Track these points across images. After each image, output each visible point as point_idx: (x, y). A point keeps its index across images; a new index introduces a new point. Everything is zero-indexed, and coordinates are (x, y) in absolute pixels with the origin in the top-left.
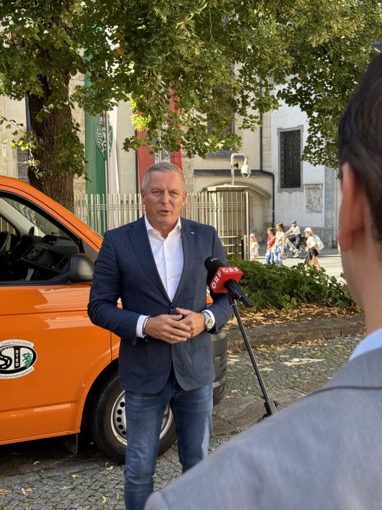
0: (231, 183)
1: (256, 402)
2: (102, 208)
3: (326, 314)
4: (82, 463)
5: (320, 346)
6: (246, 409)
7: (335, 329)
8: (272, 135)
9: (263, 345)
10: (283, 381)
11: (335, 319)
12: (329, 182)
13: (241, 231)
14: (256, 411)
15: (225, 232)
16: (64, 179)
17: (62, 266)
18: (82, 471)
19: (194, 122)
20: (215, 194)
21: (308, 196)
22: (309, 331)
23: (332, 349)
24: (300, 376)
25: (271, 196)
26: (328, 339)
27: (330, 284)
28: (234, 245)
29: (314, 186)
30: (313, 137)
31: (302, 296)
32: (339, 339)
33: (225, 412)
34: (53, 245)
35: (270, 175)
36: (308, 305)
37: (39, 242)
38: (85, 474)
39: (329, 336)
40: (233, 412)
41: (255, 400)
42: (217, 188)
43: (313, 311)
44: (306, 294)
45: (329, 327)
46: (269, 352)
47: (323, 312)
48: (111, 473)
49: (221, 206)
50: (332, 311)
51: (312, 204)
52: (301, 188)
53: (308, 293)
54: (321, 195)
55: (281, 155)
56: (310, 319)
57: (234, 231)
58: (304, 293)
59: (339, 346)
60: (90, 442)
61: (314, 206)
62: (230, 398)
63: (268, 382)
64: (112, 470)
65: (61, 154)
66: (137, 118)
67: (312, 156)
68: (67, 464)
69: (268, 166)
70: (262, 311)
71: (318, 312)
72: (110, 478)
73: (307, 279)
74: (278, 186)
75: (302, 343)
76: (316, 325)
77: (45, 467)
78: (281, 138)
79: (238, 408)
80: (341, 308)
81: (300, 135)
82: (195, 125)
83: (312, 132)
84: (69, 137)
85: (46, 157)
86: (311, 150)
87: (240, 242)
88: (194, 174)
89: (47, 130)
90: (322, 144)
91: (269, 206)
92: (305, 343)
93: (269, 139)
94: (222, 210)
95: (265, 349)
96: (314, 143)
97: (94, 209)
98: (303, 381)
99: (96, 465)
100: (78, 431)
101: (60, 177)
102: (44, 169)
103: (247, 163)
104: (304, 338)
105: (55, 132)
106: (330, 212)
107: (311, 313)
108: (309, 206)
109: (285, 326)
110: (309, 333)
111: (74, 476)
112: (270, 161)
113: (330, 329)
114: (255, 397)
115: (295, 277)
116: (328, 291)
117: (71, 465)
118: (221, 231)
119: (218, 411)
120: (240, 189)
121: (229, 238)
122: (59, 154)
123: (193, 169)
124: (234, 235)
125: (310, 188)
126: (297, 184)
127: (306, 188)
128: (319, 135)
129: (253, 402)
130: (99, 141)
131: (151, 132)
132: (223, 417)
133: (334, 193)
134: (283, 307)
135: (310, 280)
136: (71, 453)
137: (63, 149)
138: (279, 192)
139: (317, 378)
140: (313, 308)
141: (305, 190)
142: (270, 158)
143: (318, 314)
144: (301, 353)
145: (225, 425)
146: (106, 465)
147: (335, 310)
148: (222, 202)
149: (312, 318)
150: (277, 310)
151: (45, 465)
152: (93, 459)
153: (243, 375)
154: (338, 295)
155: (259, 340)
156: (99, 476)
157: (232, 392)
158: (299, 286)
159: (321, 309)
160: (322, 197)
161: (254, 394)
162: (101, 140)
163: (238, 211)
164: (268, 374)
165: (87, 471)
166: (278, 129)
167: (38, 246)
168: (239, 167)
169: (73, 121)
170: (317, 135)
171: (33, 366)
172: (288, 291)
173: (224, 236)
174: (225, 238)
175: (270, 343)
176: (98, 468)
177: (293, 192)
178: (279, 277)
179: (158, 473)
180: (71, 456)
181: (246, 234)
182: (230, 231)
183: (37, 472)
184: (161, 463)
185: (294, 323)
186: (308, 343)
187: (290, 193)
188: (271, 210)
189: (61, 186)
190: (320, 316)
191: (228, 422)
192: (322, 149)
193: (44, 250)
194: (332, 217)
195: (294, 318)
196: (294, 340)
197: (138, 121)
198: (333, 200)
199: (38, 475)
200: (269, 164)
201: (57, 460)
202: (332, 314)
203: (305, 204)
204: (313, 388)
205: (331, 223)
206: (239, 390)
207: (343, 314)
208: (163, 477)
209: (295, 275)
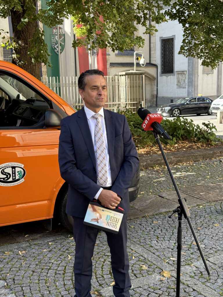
0: (134, 70)
1: (155, 199)
2: (57, 85)
3: (194, 147)
4: (54, 235)
5: (191, 165)
6: (150, 203)
7: (200, 155)
8: (156, 42)
9: (157, 166)
10: (171, 187)
11: (199, 150)
12: (191, 70)
13: (140, 99)
14: (156, 204)
15: (131, 99)
16: (34, 67)
17: (39, 118)
18: (55, 240)
19: (116, 29)
20: (125, 77)
21: (178, 78)
22: (184, 157)
23: (198, 168)
24: (180, 183)
25: (155, 78)
26: (195, 161)
27: (196, 129)
28: (136, 107)
29: (181, 72)
30: (186, 40)
31: (179, 137)
32: (202, 162)
33: (138, 205)
34: (33, 105)
35: (155, 66)
36: (183, 142)
37: (23, 103)
38: (57, 242)
39: (196, 160)
40: (143, 205)
41: (155, 198)
42: (126, 73)
43: (186, 145)
44: (182, 135)
45: (196, 154)
46: (161, 169)
47: (192, 146)
48: (72, 241)
49: (128, 84)
50: (197, 145)
51: (180, 83)
52: (174, 74)
53: (183, 134)
54: (186, 78)
55: (162, 54)
56: (185, 150)
57: (136, 99)
58: (180, 135)
59: (202, 165)
60: (58, 224)
61: (181, 84)
62: (140, 197)
63: (162, 187)
64: (72, 239)
65: (33, 51)
66: (77, 29)
67: (185, 51)
68: (45, 236)
69: (154, 61)
70: (156, 145)
71: (189, 146)
72: (72, 244)
73: (182, 127)
74: (160, 73)
75: (180, 164)
76: (189, 153)
77: (32, 238)
78: (162, 43)
79: (145, 202)
80: (202, 143)
81: (173, 41)
82: (116, 31)
83: (185, 37)
84: (38, 40)
85: (23, 52)
86: (185, 48)
87: (140, 105)
88: (110, 66)
89: (23, 36)
90: (192, 44)
91: (154, 84)
92: (182, 164)
93: (155, 44)
94: (129, 86)
95: (159, 168)
96: (187, 43)
97: (52, 86)
98: (183, 186)
99: (62, 237)
100: (52, 217)
101: (32, 65)
102: (22, 60)
103: (144, 57)
104: (182, 161)
105: (28, 37)
106: (190, 88)
107: (185, 146)
108: (178, 84)
109: (170, 154)
110: (184, 158)
111: (50, 243)
112: (156, 57)
113: (197, 156)
114: (155, 196)
115: (175, 125)
116: (195, 133)
117: (48, 237)
118: (128, 99)
119: (134, 204)
120: (140, 74)
121: (133, 103)
122: (32, 51)
123: (109, 63)
124: (136, 101)
125: (179, 74)
126: (171, 71)
127: (176, 74)
128: (189, 38)
129: (154, 199)
130: (53, 44)
131: (89, 35)
132: (137, 207)
133: (193, 76)
134: (169, 143)
135: (184, 127)
136: (47, 230)
137: (34, 47)
138: (161, 76)
139: (191, 184)
140: (186, 143)
141: (176, 75)
142: (155, 55)
143: (189, 147)
144: (180, 170)
145: (138, 212)
146: (69, 237)
147: (199, 145)
148: (129, 81)
149: (186, 149)
150: (165, 145)
151: (32, 237)
152: (61, 234)
153: (147, 183)
154: (201, 136)
155: (155, 163)
156: (65, 243)
157: (141, 193)
158: (177, 131)
159: (191, 144)
160: (186, 79)
161: (154, 194)
162: (55, 44)
163: (138, 87)
164: (161, 182)
165: (57, 241)
166: (160, 37)
167: (23, 105)
168: (139, 60)
169: (40, 29)
170: (188, 38)
171: (24, 179)
172: (171, 134)
173: (130, 102)
174: (131, 103)
175: (161, 164)
176: (64, 238)
177: (169, 76)
178: (165, 125)
179: (100, 241)
180: (47, 232)
181: (143, 100)
182: (134, 99)
183: (28, 241)
184: (102, 235)
185: (175, 152)
186: (184, 164)
187: (167, 77)
188: (156, 87)
189: (33, 71)
190: (190, 148)
191: (140, 211)
192: (191, 47)
193: (27, 108)
194: (192, 91)
195: (175, 149)
196: (175, 162)
197: (78, 31)
198: (192, 80)
199: (28, 243)
200: (155, 59)
201: (40, 234)
202: (198, 147)
203: (176, 84)
204: (189, 190)
205: (191, 95)
206: (145, 192)
207: (204, 147)
208: (104, 244)
209: (175, 124)
